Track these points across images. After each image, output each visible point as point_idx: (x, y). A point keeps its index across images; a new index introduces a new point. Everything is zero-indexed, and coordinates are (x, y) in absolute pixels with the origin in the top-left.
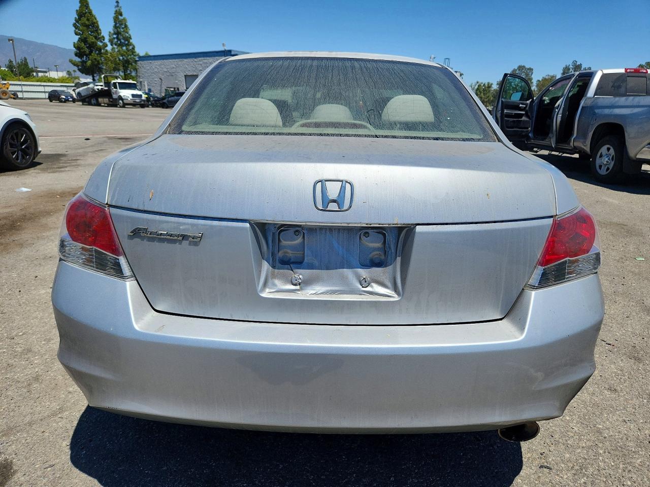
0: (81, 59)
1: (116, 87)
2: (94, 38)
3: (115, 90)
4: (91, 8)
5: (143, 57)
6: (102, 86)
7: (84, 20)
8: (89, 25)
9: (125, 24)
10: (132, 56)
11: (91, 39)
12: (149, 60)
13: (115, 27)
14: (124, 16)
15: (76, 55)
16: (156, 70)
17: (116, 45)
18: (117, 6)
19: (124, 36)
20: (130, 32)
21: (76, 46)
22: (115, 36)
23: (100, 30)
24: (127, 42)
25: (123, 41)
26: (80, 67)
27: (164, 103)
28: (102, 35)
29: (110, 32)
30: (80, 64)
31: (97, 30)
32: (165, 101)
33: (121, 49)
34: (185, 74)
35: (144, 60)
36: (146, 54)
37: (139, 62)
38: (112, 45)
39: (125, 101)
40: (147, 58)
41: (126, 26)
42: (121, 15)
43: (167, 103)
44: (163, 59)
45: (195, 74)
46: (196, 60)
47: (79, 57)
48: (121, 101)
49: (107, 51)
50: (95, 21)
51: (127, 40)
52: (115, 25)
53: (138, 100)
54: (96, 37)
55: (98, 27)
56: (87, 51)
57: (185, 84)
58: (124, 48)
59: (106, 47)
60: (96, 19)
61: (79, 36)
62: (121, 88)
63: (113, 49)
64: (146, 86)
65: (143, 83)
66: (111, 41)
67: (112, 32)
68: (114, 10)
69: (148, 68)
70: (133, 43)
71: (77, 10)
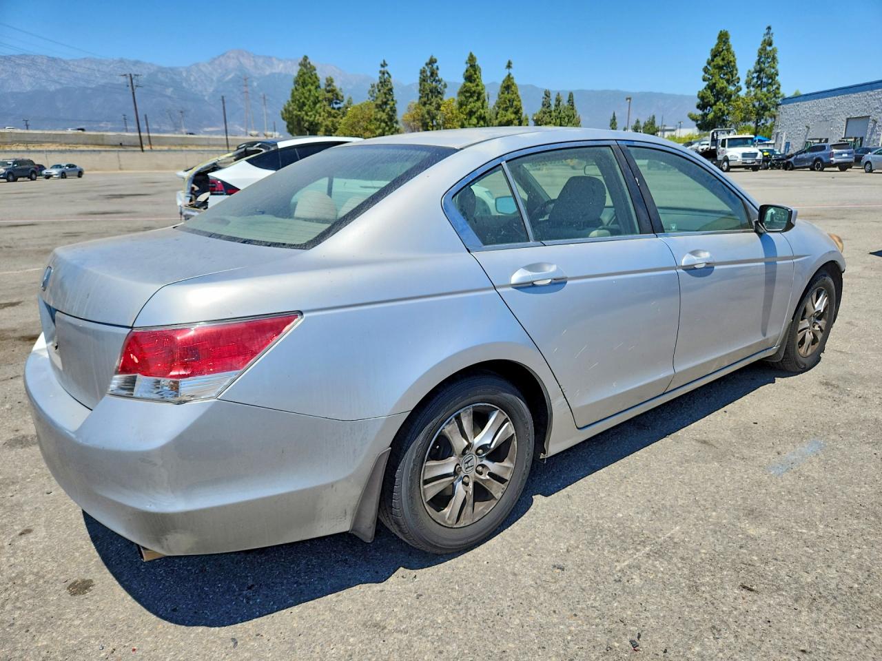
0: (703, 111)
1: (723, 145)
2: (725, 82)
3: (722, 148)
4: (730, 43)
5: (790, 98)
6: (708, 144)
7: (718, 60)
8: (723, 66)
9: (773, 56)
10: (774, 99)
11: (722, 84)
12: (797, 102)
13: (759, 62)
14: (774, 46)
15: (698, 107)
16: (804, 115)
17: (753, 86)
18: (768, 34)
19: (768, 73)
20: (779, 67)
21: (700, 95)
22: (755, 75)
23: (737, 70)
24: (770, 81)
25: (764, 80)
26: (699, 122)
27: (789, 162)
28: (737, 76)
29: (749, 71)
30: (699, 118)
31: (731, 72)
32: (791, 160)
33: (759, 92)
34: (848, 117)
35: (789, 103)
36: (796, 94)
37: (781, 107)
38: (748, 88)
39: (731, 164)
40: (797, 98)
41: (774, 58)
42: (770, 44)
43: (793, 162)
44: (819, 98)
45: (866, 114)
46: (872, 93)
47: (701, 109)
48: (725, 164)
49: (738, 97)
50: (732, 59)
51: (771, 78)
52: (759, 60)
53: (749, 161)
54: (728, 81)
55: (734, 66)
56: (712, 100)
57: (844, 132)
58: (765, 90)
59: (738, 91)
60: (734, 56)
61: (707, 83)
62: (730, 146)
63: (748, 94)
64: (784, 139)
65: (779, 135)
66: (748, 84)
67: (753, 70)
68: (762, 39)
69: (793, 113)
70: (779, 80)
71: (712, 50)
